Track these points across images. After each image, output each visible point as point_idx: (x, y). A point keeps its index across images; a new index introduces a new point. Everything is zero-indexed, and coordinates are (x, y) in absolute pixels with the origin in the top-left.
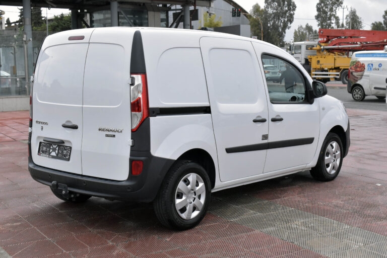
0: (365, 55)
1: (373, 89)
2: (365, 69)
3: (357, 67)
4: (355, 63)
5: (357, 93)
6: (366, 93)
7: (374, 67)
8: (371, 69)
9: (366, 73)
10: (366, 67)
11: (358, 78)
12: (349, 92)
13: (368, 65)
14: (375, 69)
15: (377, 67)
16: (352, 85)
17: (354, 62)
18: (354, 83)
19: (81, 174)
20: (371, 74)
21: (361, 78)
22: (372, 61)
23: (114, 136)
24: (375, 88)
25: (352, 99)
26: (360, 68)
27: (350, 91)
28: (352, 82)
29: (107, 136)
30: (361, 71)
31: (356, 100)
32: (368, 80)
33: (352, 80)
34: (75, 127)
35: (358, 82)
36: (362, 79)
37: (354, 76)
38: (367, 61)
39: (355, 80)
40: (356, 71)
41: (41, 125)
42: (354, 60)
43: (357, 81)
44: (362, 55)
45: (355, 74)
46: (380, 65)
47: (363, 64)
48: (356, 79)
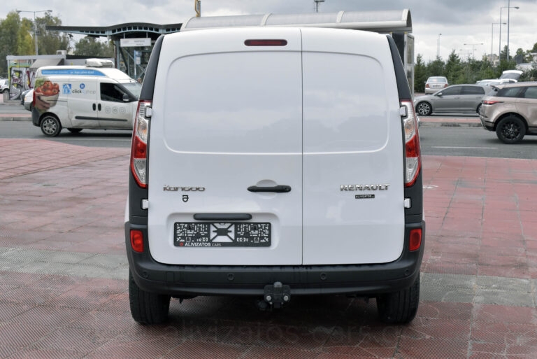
0: (57, 72)
1: (74, 119)
2: (59, 91)
3: (45, 88)
4: (42, 83)
5: (50, 126)
6: (63, 125)
7: (73, 89)
8: (69, 91)
9: (61, 97)
10: (61, 89)
11: (48, 104)
12: (36, 125)
13: (64, 85)
14: (76, 91)
15: (79, 89)
16: (40, 115)
17: (40, 82)
18: (43, 112)
19: (300, 264)
20: (69, 98)
21: (54, 104)
22: (69, 80)
23: (373, 196)
24: (77, 118)
25: (42, 133)
26: (51, 90)
27: (37, 123)
28: (40, 110)
29: (358, 197)
30: (53, 94)
31: (47, 135)
32: (66, 107)
33: (40, 107)
34: (284, 189)
35: (51, 110)
36: (57, 106)
37: (42, 101)
38: (61, 81)
39: (44, 107)
40: (46, 95)
41: (180, 193)
42: (41, 79)
43: (48, 108)
44: (52, 72)
45: (44, 98)
46: (82, 86)
47: (55, 84)
48: (46, 105)
